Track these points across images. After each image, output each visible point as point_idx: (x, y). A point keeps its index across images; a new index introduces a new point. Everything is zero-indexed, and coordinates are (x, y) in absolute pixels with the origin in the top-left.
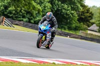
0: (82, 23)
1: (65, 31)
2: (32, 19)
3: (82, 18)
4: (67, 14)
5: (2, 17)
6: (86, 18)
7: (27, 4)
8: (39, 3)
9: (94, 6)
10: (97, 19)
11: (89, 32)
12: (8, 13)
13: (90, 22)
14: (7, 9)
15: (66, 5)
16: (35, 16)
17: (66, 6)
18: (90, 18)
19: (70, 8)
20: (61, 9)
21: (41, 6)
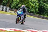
1: (45, 17)
5: (15, 9)
7: (27, 3)
8: (33, 3)
12: (18, 8)
14: (18, 6)
15: (46, 4)
16: (31, 9)
20: (43, 6)
21: (34, 4)
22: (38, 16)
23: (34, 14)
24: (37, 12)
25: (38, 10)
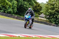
0: (35, 13)
2: (6, 11)
3: (36, 10)
4: (26, 7)
6: (37, 10)
8: (10, 1)
9: (42, 3)
10: (44, 10)
11: (39, 18)
13: (40, 12)
16: (8, 8)
17: (26, 3)
18: (40, 10)
19: (28, 4)
20: (23, 5)
22: (16, 17)
23: (12, 15)
24: (15, 12)
25: (17, 10)
